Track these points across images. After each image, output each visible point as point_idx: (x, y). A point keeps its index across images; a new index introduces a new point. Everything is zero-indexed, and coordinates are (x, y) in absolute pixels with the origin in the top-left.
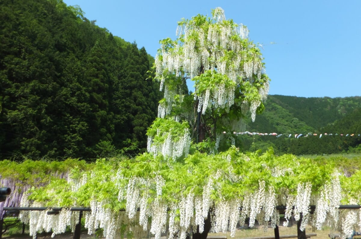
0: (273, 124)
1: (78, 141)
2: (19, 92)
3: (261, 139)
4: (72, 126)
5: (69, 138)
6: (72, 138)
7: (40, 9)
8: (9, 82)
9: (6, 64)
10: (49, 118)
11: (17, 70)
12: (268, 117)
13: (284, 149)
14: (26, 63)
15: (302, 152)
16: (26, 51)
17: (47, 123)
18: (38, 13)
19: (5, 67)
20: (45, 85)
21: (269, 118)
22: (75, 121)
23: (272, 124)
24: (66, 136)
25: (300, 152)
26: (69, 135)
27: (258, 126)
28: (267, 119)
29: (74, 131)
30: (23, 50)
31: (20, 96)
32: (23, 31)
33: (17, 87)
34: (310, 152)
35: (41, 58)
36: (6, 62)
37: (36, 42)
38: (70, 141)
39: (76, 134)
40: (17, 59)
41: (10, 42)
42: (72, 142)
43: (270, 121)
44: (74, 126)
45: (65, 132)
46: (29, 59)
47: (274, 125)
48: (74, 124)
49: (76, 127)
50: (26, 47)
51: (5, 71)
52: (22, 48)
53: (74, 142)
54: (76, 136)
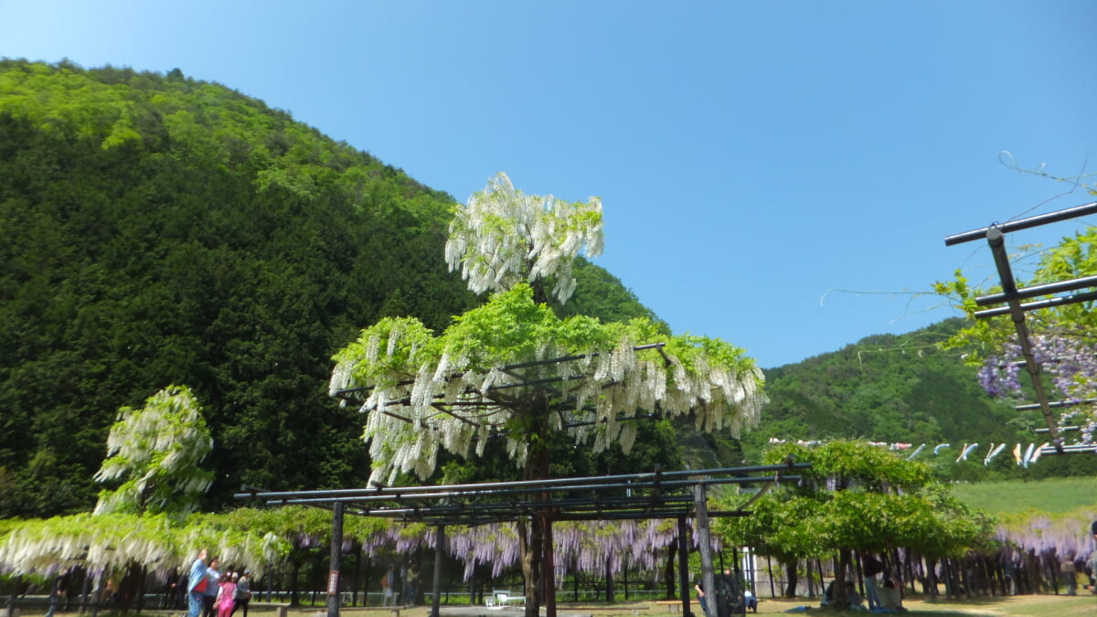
0: (978, 395)
1: (345, 472)
2: (246, 397)
3: (941, 436)
4: (335, 447)
5: (328, 467)
6: (334, 467)
7: (312, 240)
8: (232, 381)
9: (228, 353)
10: (290, 435)
11: (245, 362)
12: (961, 377)
13: (1002, 462)
14: (260, 347)
15: (1051, 471)
16: (263, 327)
17: (287, 443)
18: (308, 249)
19: (227, 359)
20: (287, 382)
21: (963, 380)
22: (341, 438)
23: (976, 395)
24: (322, 463)
25: (1045, 471)
26: (328, 462)
27: (931, 402)
28: (959, 382)
29: (338, 455)
30: (258, 327)
31: (247, 402)
32: (262, 294)
33: (244, 390)
34: (1074, 471)
35: (285, 338)
36: (228, 350)
37: (281, 311)
38: (329, 473)
39: (340, 461)
40: (247, 344)
41: (239, 317)
42: (333, 475)
43: (968, 388)
44: (338, 445)
45: (322, 458)
46: (265, 341)
47: (980, 398)
48: (338, 443)
49: (343, 447)
50: (262, 321)
51: (227, 365)
52: (258, 323)
53: (336, 474)
54: (340, 463)
